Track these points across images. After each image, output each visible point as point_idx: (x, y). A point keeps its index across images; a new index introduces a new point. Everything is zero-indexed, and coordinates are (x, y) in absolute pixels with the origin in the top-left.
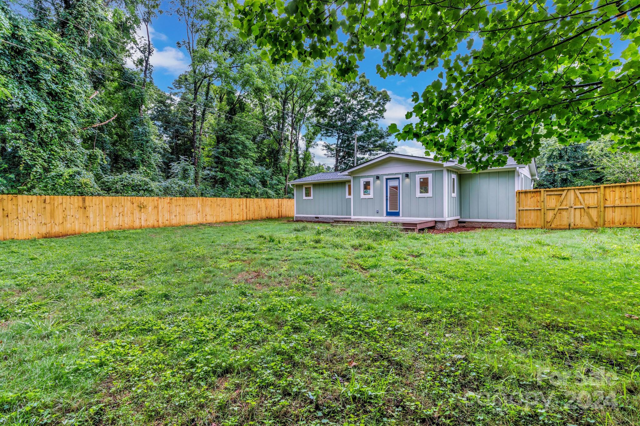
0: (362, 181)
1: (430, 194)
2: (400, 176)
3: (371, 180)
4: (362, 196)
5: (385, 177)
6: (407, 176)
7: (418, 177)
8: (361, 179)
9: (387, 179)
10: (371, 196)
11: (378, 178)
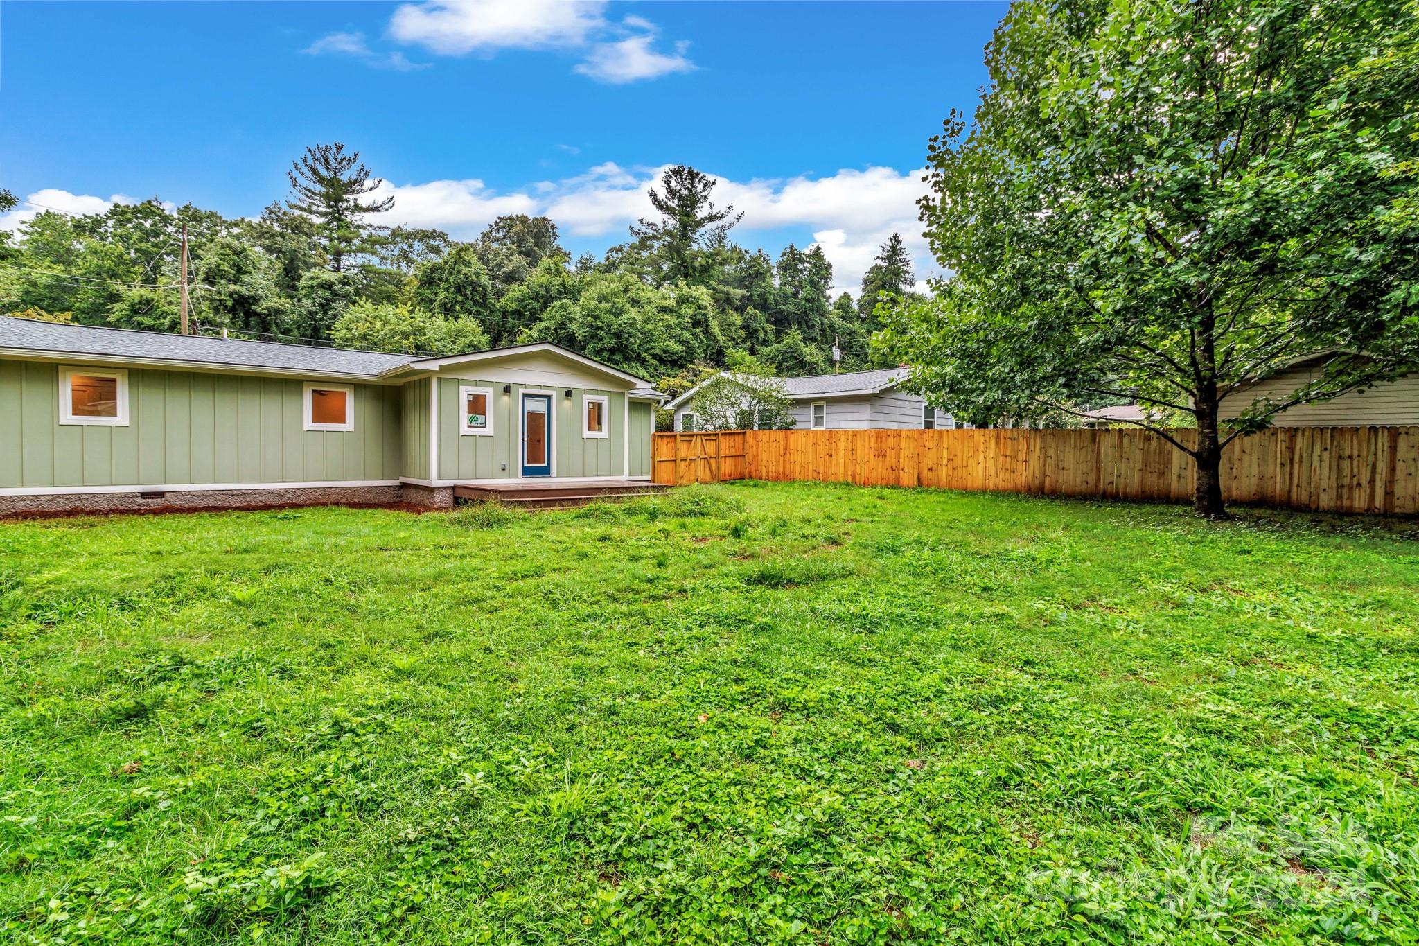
0: (465, 392)
1: (604, 433)
2: (553, 393)
3: (489, 393)
4: (465, 430)
5: (522, 391)
6: (568, 394)
7: (587, 399)
8: (462, 388)
9: (525, 395)
10: (489, 430)
11: (507, 390)
